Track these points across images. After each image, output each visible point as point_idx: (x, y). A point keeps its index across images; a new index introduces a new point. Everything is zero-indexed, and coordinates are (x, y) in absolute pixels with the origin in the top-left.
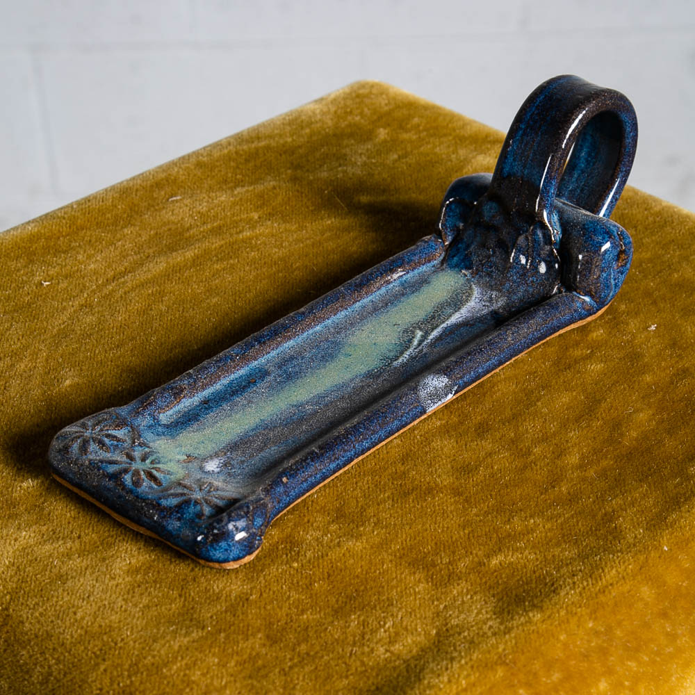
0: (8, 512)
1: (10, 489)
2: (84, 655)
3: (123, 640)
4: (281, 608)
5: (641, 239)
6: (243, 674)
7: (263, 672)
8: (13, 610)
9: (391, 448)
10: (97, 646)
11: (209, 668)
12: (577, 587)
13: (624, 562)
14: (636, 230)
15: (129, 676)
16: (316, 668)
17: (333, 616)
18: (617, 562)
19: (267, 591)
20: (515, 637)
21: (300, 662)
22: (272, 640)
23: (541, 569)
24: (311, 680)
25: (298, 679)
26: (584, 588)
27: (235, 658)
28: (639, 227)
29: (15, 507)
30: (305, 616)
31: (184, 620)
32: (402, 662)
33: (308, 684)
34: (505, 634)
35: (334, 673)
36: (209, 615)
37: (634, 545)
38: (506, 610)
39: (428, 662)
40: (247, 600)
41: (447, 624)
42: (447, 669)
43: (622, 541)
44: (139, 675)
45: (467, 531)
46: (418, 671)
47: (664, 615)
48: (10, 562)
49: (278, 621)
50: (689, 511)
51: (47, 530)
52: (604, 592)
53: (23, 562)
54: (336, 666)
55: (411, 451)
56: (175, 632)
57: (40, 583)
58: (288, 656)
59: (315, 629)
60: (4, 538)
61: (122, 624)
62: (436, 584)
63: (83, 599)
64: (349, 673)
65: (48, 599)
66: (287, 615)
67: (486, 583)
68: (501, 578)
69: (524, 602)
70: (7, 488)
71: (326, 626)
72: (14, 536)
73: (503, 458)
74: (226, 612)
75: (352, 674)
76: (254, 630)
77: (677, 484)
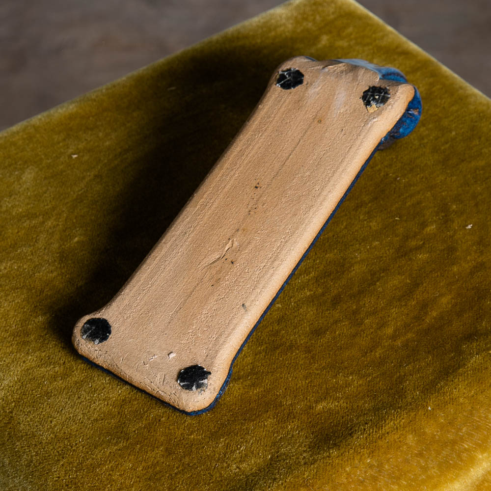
0: (23, 340)
1: (27, 322)
2: (52, 453)
3: (76, 444)
4: (178, 429)
5: (481, 149)
6: (145, 477)
7: (158, 476)
8: (15, 414)
9: (273, 311)
10: (60, 447)
11: (124, 471)
12: (365, 433)
13: (400, 417)
14: (479, 141)
15: (76, 472)
16: (191, 476)
17: (210, 437)
18: (395, 416)
19: (173, 415)
20: (317, 468)
21: (183, 470)
22: (169, 452)
23: (348, 415)
24: (187, 484)
25: (179, 483)
26: (369, 435)
27: (143, 464)
28: (483, 139)
29: (28, 336)
30: (192, 436)
31: (117, 432)
32: (244, 477)
33: (184, 486)
34: (311, 464)
35: (202, 481)
36: (134, 429)
37: (411, 404)
38: (317, 445)
39: (260, 479)
40: (159, 421)
41: (278, 452)
42: (269, 487)
43: (403, 400)
44: (82, 471)
45: (307, 382)
46: (252, 485)
47: (420, 455)
48: (18, 378)
49: (175, 438)
50: (453, 381)
51: (45, 356)
52: (382, 438)
53: (26, 379)
54: (204, 475)
55: (286, 314)
56: (109, 441)
57: (34, 397)
58: (176, 465)
59: (197, 446)
60: (17, 360)
61: (78, 432)
62: (279, 420)
63: (58, 412)
64: (211, 481)
65: (37, 409)
66: (181, 434)
67: (310, 422)
68: (321, 420)
69: (330, 441)
70: (26, 321)
71: (203, 445)
72: (24, 359)
73: (344, 325)
74: (145, 428)
75: (212, 482)
76: (159, 444)
77: (452, 357)
